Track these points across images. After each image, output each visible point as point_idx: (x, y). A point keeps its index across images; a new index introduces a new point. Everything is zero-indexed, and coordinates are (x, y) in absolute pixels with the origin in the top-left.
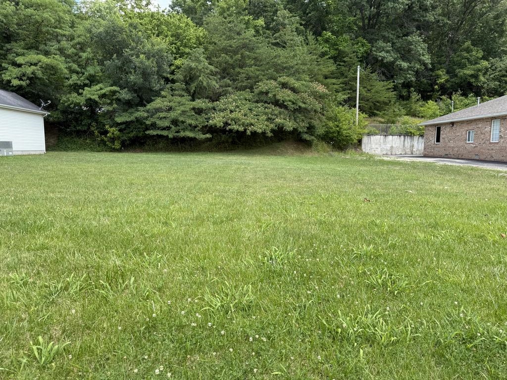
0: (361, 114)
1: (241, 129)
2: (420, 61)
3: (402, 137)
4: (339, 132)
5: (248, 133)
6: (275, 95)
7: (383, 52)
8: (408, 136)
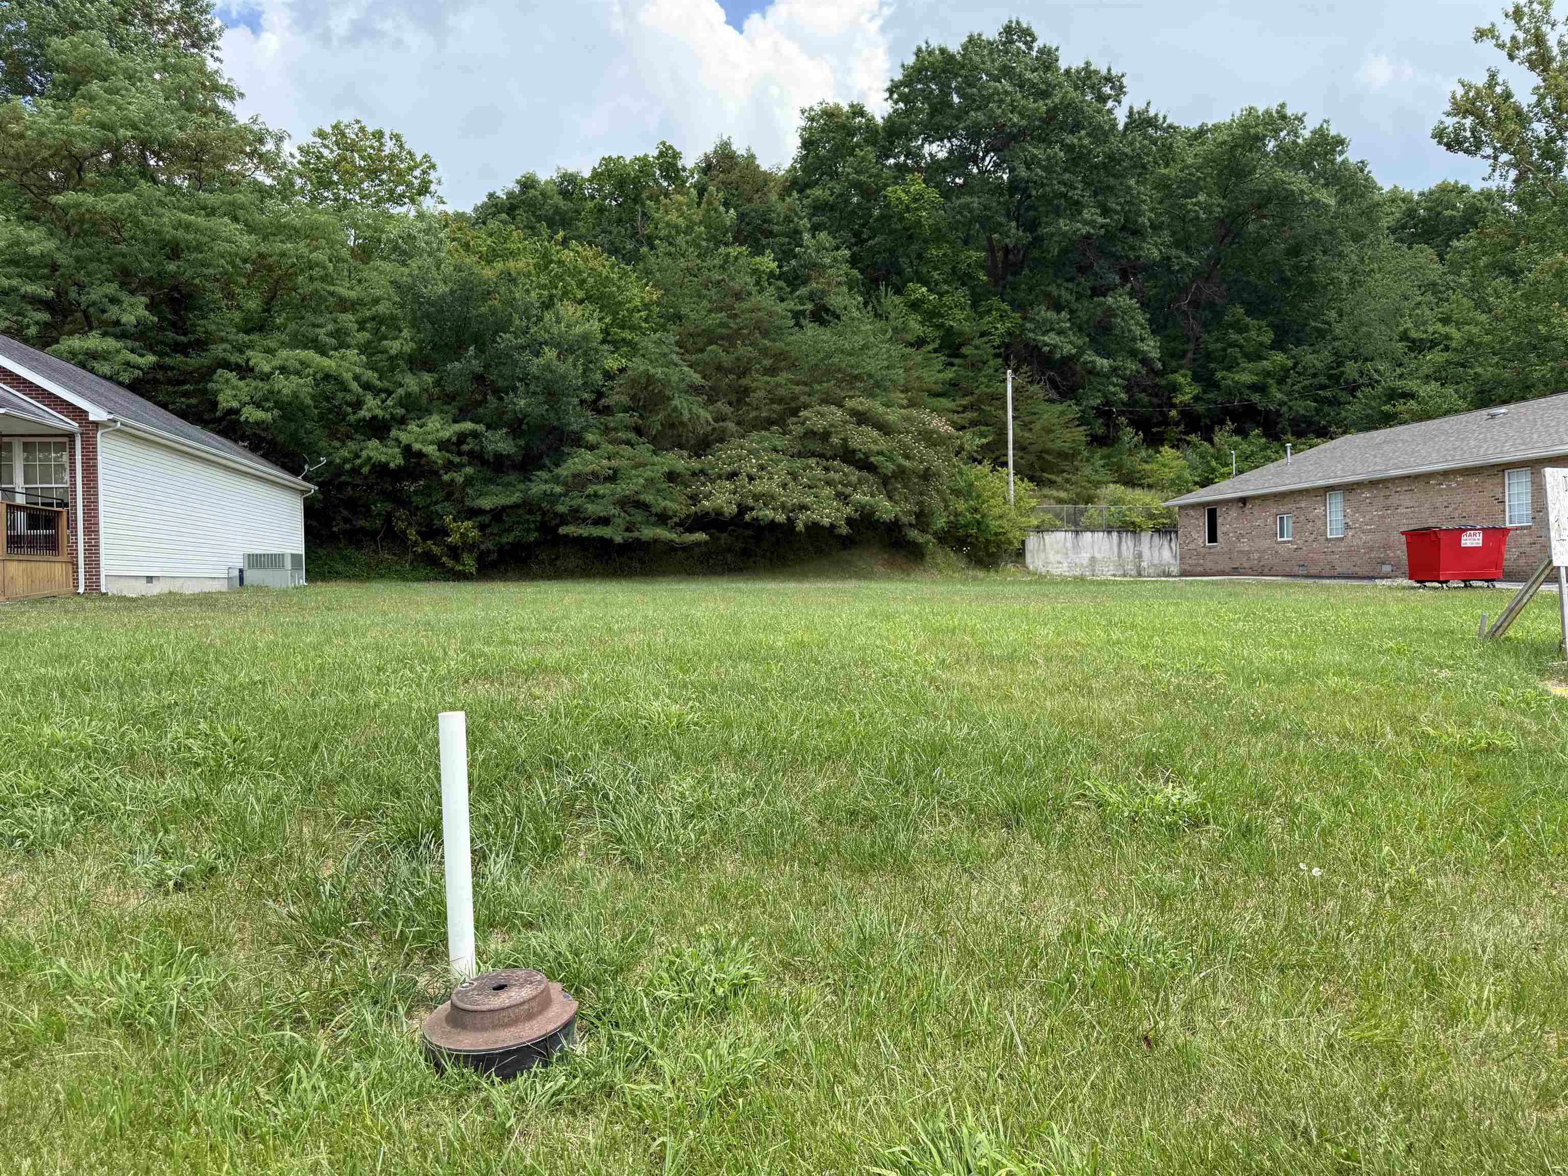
0: (1019, 483)
1: (781, 518)
2: (1134, 354)
3: (1115, 535)
4: (979, 523)
5: (800, 526)
6: (845, 440)
7: (1052, 335)
8: (1127, 531)
